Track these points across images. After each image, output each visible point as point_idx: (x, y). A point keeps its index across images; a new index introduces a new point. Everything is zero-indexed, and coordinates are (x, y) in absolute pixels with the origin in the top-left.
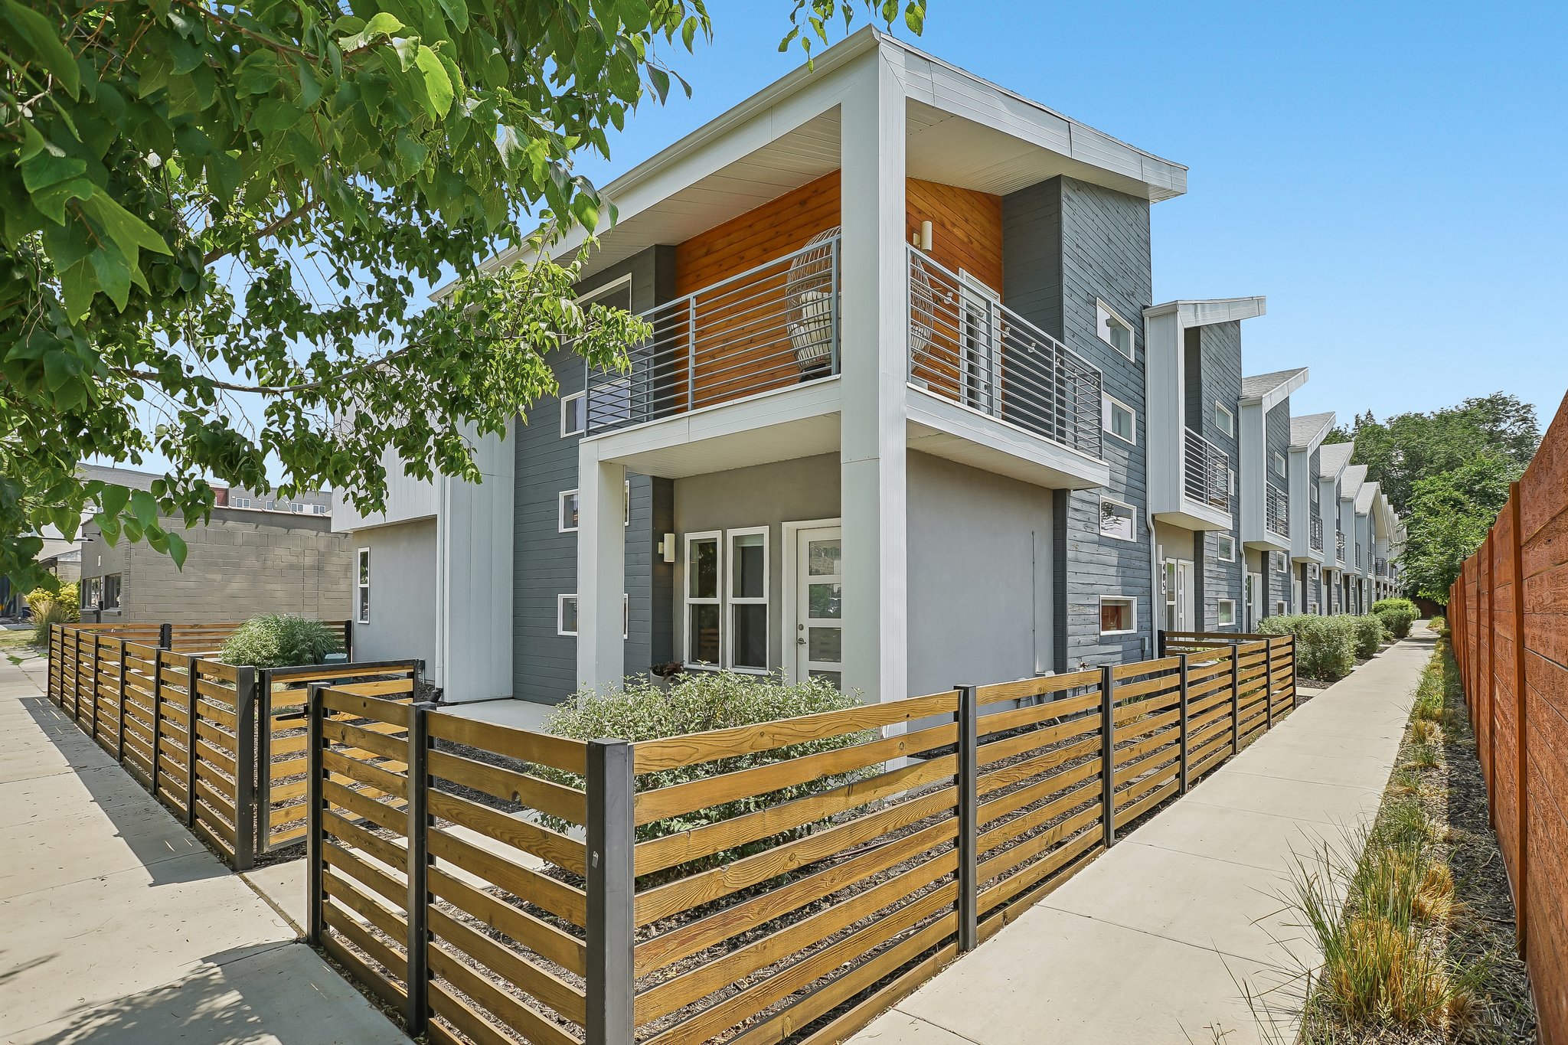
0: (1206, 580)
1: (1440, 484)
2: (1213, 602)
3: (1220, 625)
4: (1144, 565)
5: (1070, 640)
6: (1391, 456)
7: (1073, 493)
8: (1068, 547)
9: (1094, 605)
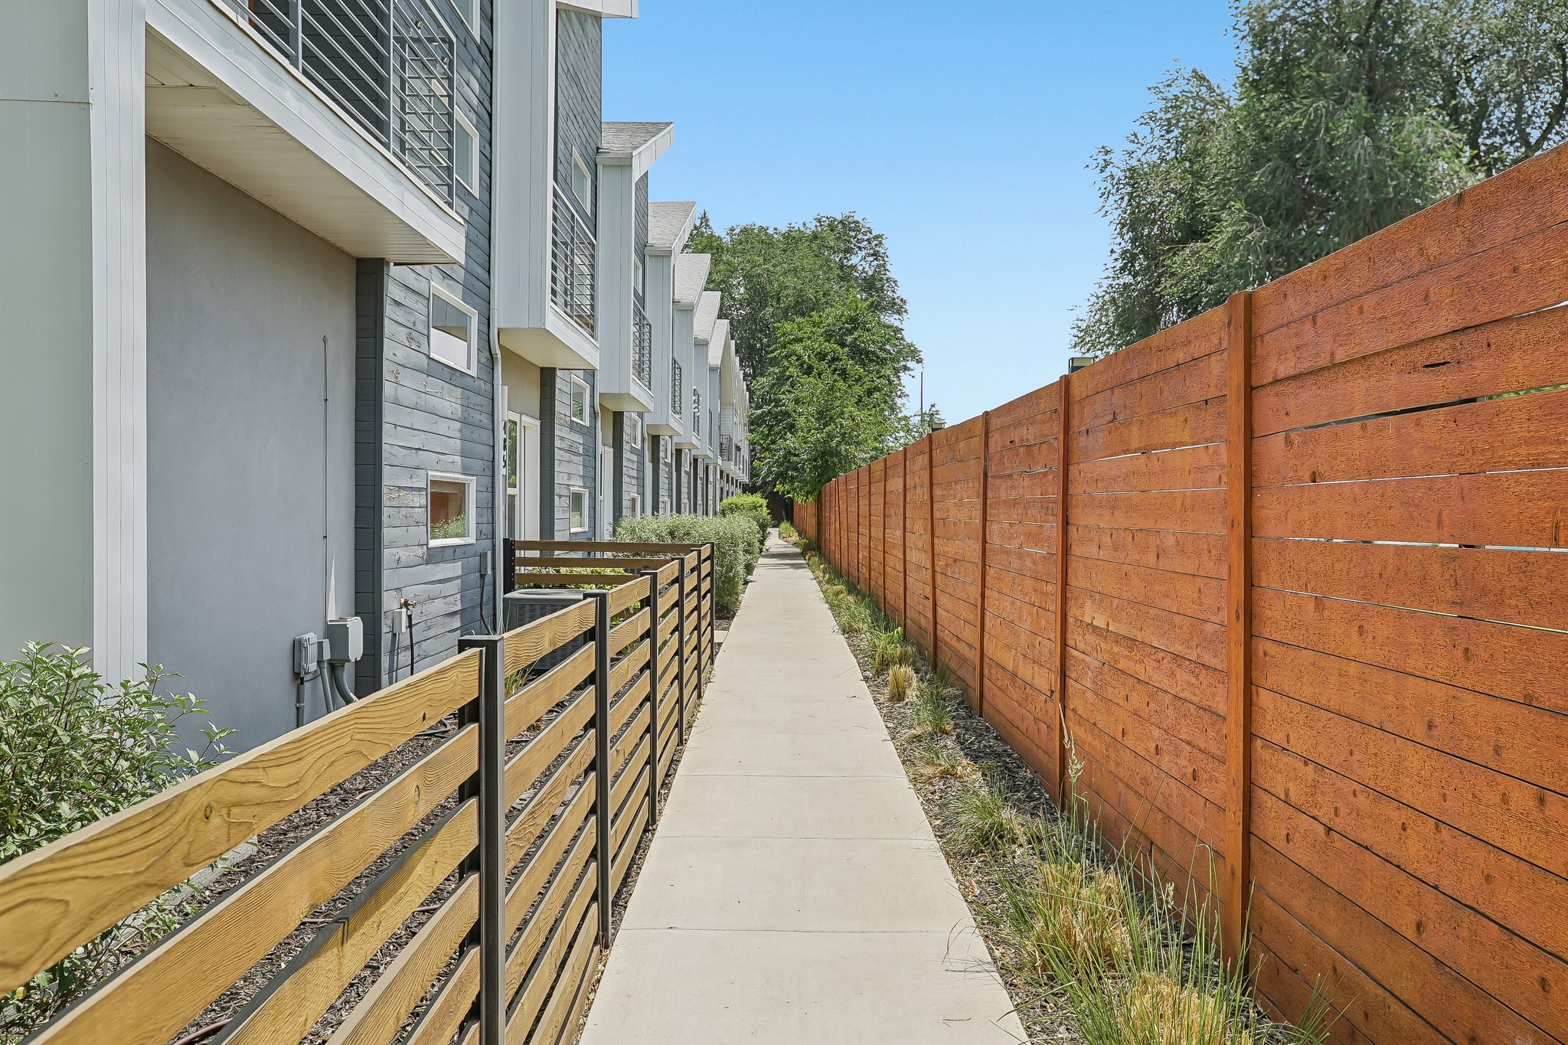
0: (558, 454)
1: (808, 329)
2: (564, 492)
3: (573, 530)
4: (485, 419)
5: (387, 554)
6: (732, 286)
7: (394, 271)
8: (386, 375)
9: (419, 489)
